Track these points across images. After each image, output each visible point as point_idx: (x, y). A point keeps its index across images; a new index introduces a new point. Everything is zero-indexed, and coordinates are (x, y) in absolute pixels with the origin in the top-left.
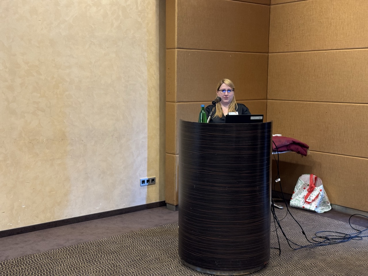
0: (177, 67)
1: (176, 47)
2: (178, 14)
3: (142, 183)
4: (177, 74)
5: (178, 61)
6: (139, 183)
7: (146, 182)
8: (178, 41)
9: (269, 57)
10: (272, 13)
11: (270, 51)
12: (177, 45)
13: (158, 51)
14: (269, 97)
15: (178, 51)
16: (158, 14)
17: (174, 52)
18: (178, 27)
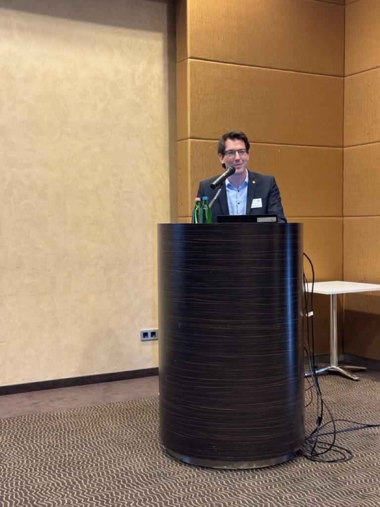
0: (191, 165)
1: (189, 137)
2: (191, 89)
3: (144, 337)
4: (191, 176)
5: (192, 157)
6: (139, 336)
7: (149, 335)
8: (191, 129)
9: (344, 152)
10: (347, 88)
11: (345, 144)
12: (191, 133)
13: (167, 145)
14: (345, 213)
15: (192, 143)
16: (167, 92)
17: (187, 143)
18: (191, 107)
